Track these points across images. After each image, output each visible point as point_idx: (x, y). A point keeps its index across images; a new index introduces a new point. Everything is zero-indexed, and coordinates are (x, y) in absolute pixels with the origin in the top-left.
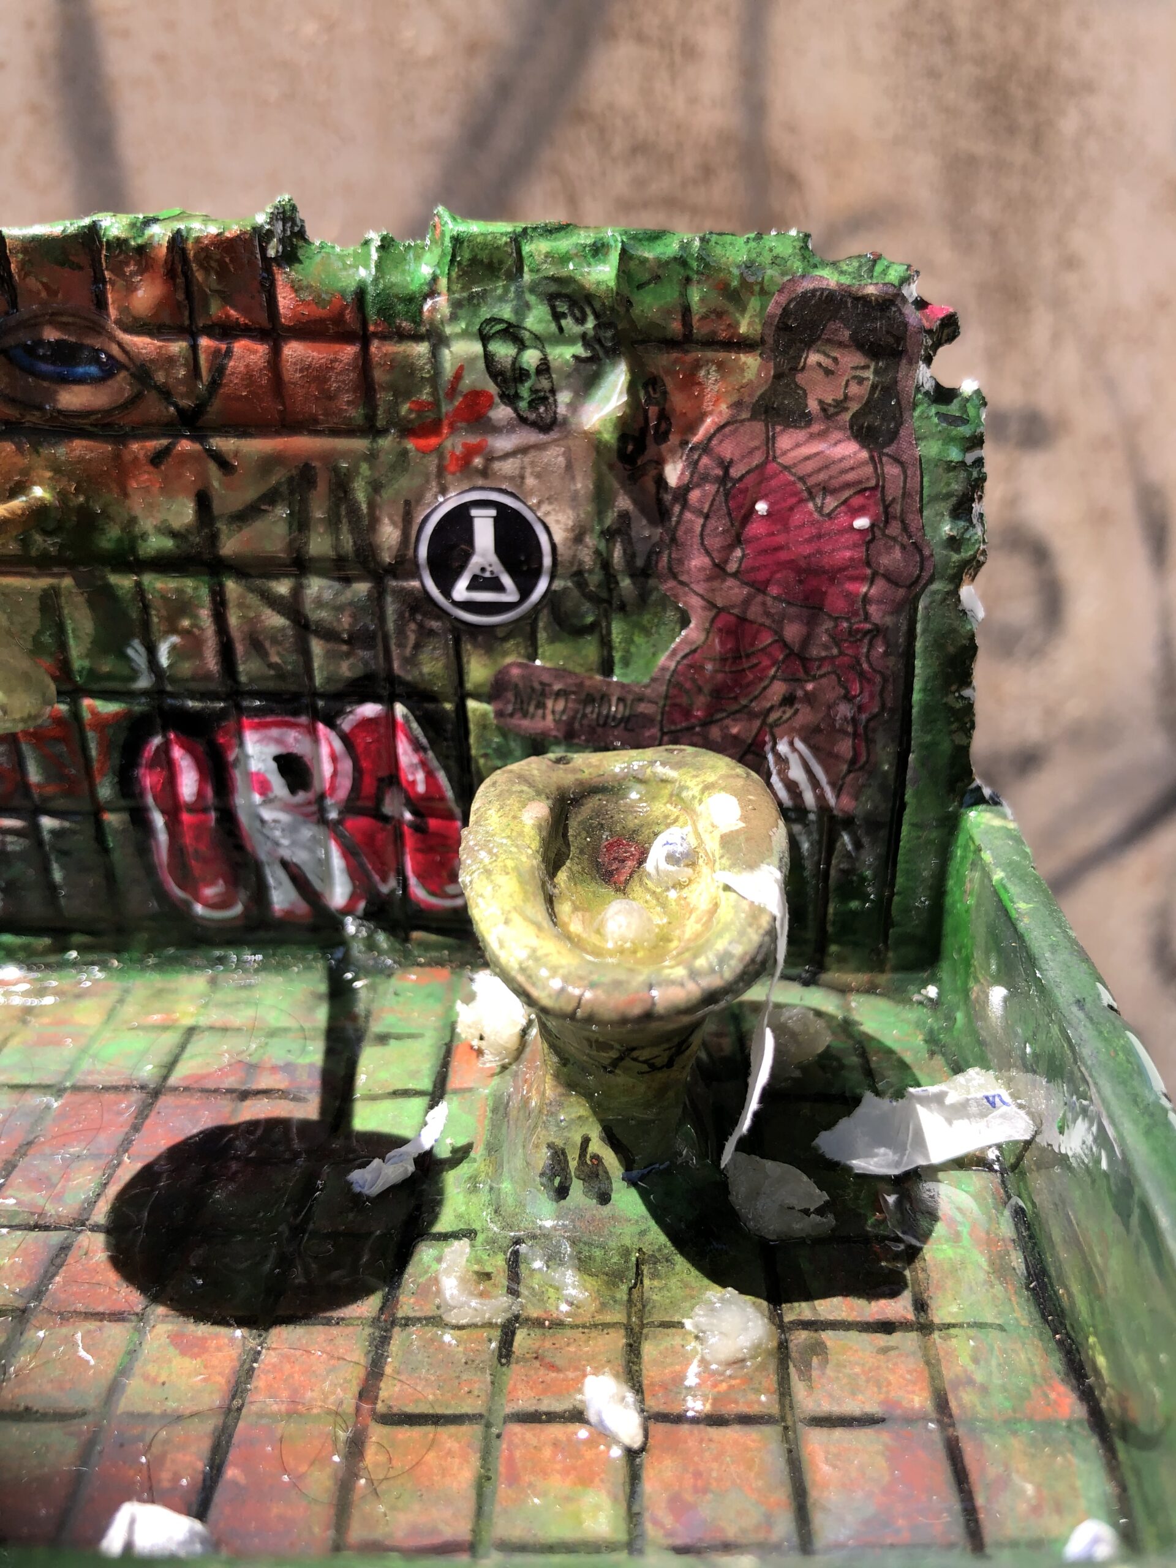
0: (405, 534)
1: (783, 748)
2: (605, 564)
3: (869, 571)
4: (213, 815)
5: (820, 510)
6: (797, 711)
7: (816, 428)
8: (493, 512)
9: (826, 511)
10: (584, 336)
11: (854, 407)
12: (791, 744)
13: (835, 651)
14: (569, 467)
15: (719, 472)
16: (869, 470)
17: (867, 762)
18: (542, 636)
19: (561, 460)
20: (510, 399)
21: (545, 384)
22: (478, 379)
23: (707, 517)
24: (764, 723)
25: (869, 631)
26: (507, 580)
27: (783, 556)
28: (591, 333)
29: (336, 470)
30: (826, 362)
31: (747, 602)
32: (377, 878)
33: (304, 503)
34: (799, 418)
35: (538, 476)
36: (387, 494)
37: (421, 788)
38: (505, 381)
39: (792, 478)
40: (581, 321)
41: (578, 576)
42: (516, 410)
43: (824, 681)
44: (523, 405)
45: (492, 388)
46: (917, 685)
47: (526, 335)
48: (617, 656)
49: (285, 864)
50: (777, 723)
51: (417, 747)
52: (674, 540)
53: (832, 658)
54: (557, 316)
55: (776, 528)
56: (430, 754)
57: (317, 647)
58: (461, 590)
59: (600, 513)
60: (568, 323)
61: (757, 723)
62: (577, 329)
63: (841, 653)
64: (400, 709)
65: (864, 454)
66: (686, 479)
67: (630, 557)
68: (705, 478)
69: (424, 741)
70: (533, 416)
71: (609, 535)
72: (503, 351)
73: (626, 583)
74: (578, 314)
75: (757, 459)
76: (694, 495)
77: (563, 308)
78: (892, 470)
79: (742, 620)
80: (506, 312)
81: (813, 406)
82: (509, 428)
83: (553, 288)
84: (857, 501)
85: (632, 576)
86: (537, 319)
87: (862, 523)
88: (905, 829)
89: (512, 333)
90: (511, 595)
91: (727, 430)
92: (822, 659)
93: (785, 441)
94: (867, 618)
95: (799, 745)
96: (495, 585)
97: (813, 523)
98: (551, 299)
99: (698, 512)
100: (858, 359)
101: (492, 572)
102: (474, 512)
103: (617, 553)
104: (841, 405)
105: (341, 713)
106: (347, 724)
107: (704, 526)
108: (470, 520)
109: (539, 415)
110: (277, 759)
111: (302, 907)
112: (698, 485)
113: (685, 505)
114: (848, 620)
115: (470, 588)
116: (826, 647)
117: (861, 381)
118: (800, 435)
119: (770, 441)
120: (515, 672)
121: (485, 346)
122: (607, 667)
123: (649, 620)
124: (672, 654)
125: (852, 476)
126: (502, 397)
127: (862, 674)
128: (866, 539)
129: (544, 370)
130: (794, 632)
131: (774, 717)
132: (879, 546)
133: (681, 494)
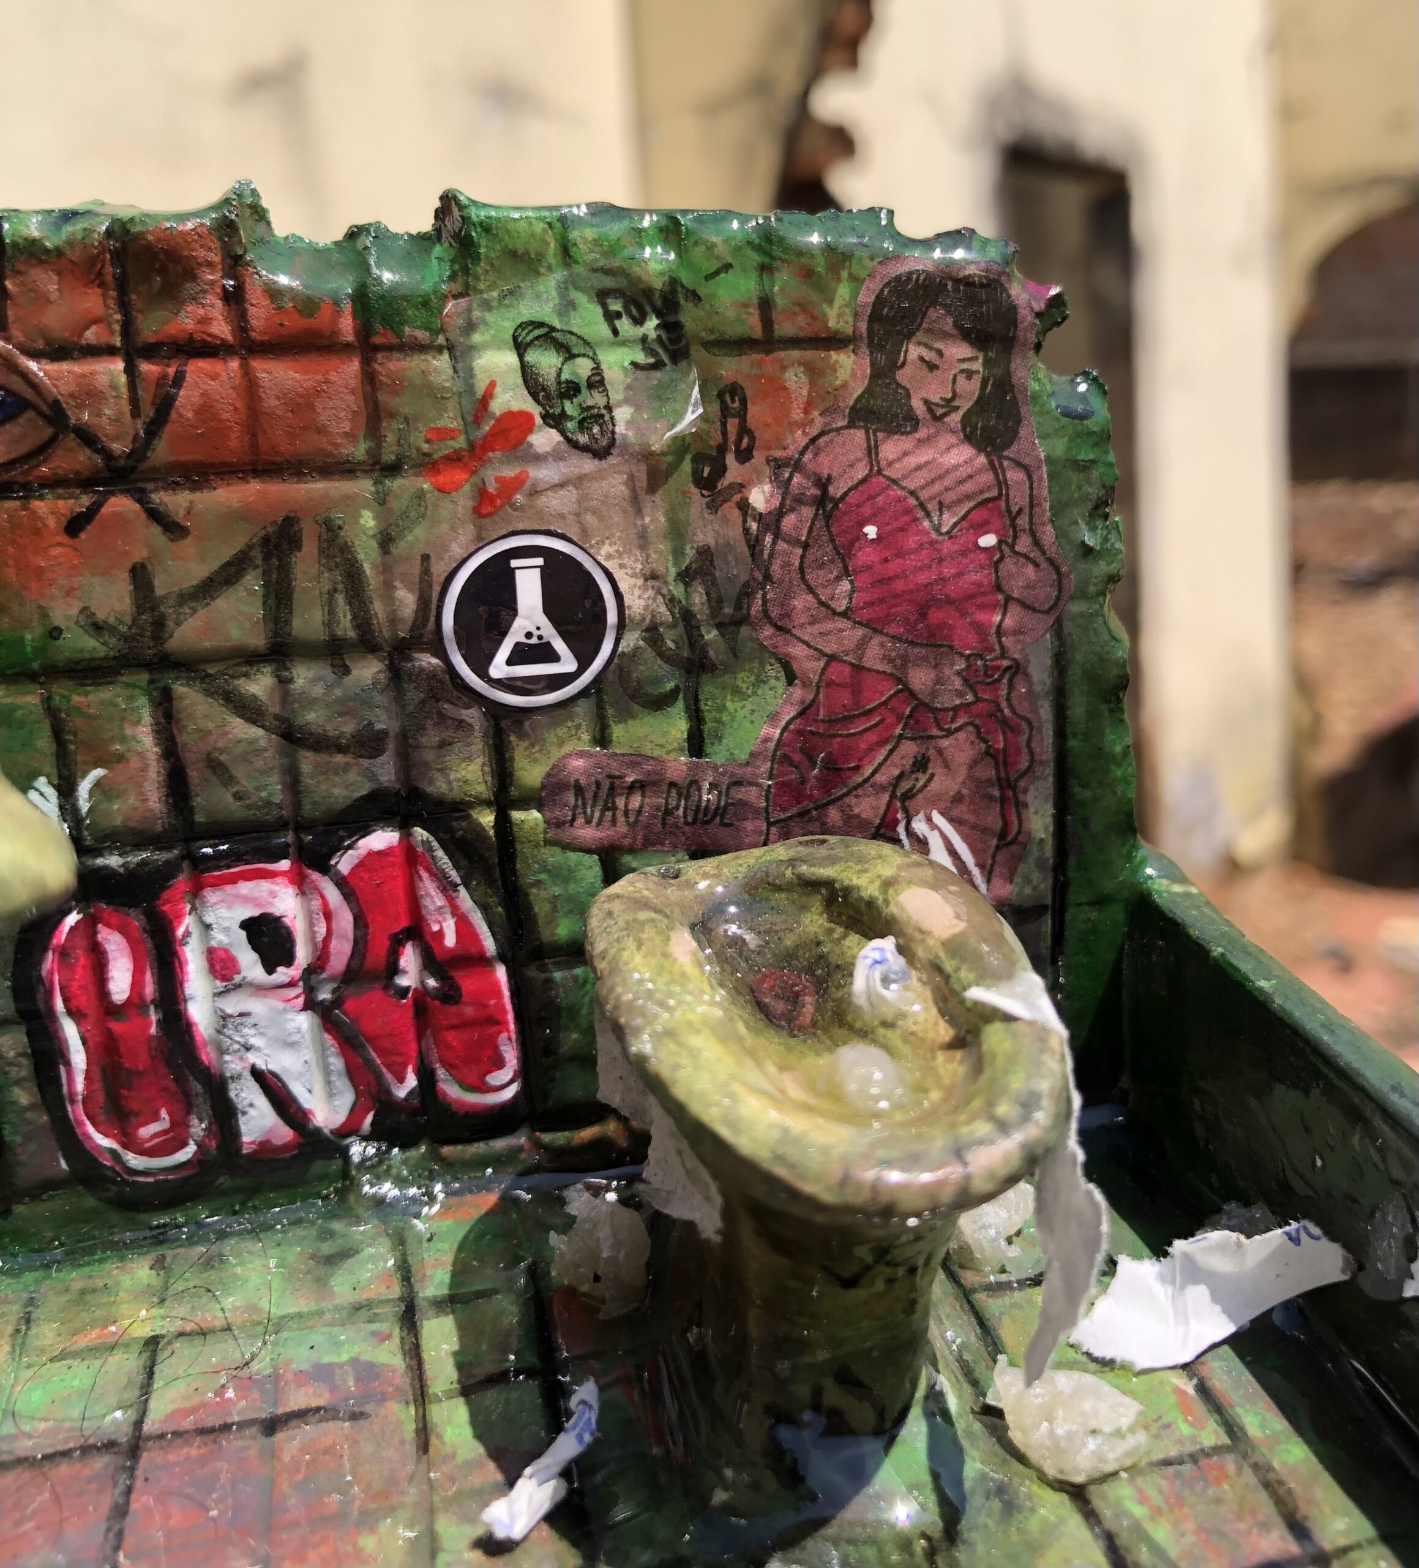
0: (424, 602)
1: (919, 826)
2: (687, 616)
3: (1000, 597)
4: (153, 1016)
5: (937, 529)
6: (932, 775)
7: (922, 433)
8: (540, 561)
9: (944, 529)
10: (644, 339)
11: (966, 405)
12: (929, 820)
13: (970, 698)
14: (633, 498)
15: (815, 492)
16: (988, 477)
17: (1019, 832)
18: (612, 712)
19: (623, 490)
20: (555, 420)
21: (596, 399)
22: (514, 397)
23: (806, 546)
24: (893, 796)
25: (1009, 668)
26: (560, 646)
27: (899, 586)
28: (653, 335)
29: (328, 522)
30: (929, 355)
31: (862, 644)
32: (388, 1076)
34: (904, 421)
35: (595, 511)
36: (400, 548)
37: (450, 940)
38: (548, 397)
39: (903, 493)
40: (639, 321)
41: (652, 633)
42: (562, 432)
43: (961, 736)
45: (535, 410)
48: (709, 727)
49: (258, 1074)
50: (908, 796)
51: (446, 887)
52: (768, 577)
53: (967, 706)
54: (611, 317)
55: (887, 554)
56: (463, 892)
57: (306, 761)
58: (499, 668)
59: (678, 553)
60: (624, 325)
61: (886, 797)
62: (637, 332)
63: (978, 700)
64: (420, 833)
65: (982, 459)
66: (776, 502)
67: (715, 603)
68: (800, 500)
69: (454, 875)
70: (583, 439)
71: (686, 577)
72: (546, 361)
73: (711, 635)
74: (634, 312)
75: (861, 472)
76: (789, 522)
77: (616, 306)
78: (1015, 476)
79: (858, 668)
80: (546, 314)
81: (918, 407)
82: (556, 455)
83: (608, 282)
84: (977, 516)
85: (719, 626)
86: (586, 319)
87: (988, 540)
89: (554, 339)
90: (568, 664)
91: (821, 441)
92: (956, 709)
93: (890, 449)
94: (1004, 654)
95: (937, 818)
96: (546, 654)
97: (932, 543)
98: (602, 296)
99: (794, 542)
100: (964, 350)
101: (540, 637)
102: (514, 563)
103: (698, 599)
104: (950, 404)
105: (338, 848)
106: (345, 863)
107: (803, 557)
108: (511, 573)
109: (592, 437)
110: (246, 925)
111: (284, 1134)
112: (792, 510)
113: (777, 534)
114: (981, 657)
115: (510, 662)
116: (960, 694)
117: (969, 374)
118: (908, 441)
119: (872, 451)
120: (577, 764)
121: (521, 356)
122: (696, 744)
123: (744, 679)
124: (773, 718)
125: (968, 487)
126: (545, 417)
127: (1004, 722)
128: (995, 558)
129: (597, 381)
130: (920, 678)
131: (905, 786)
132: (1009, 565)
133: (772, 521)
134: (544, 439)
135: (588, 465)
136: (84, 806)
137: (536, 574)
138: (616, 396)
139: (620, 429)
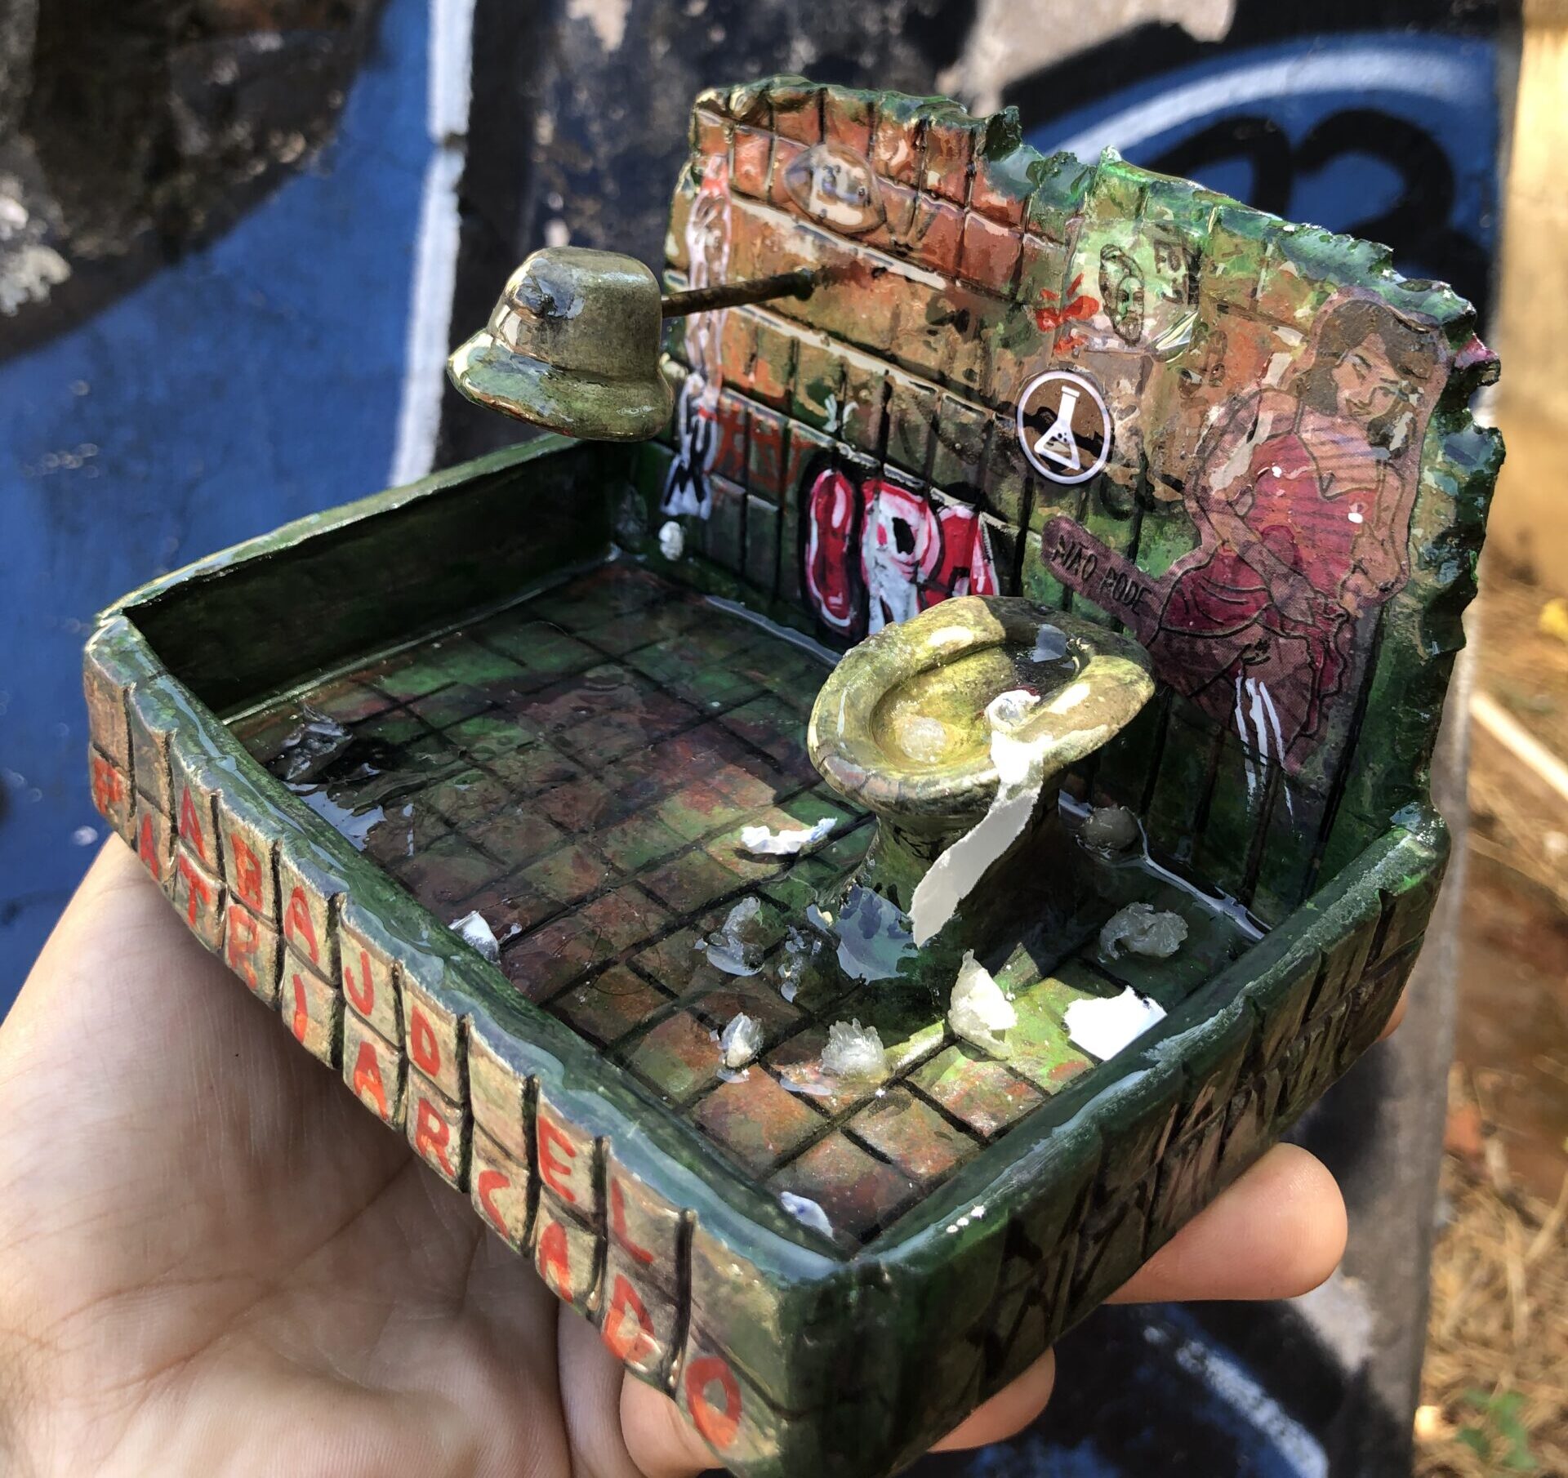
1: (1250, 686)
3: (1352, 562)
4: (847, 542)
5: (1323, 492)
6: (1268, 659)
7: (1338, 420)
8: (1077, 394)
9: (1329, 494)
10: (1175, 281)
11: (1376, 413)
12: (1257, 686)
13: (1310, 621)
15: (1250, 427)
16: (1374, 473)
17: (1316, 733)
18: (1091, 506)
20: (1110, 312)
21: (1135, 307)
22: (1091, 286)
23: (1232, 460)
24: (1240, 657)
25: (1341, 615)
26: (1074, 450)
27: (1283, 519)
28: (1181, 280)
29: (982, 322)
30: (1361, 366)
31: (1248, 545)
34: (1329, 407)
36: (1010, 353)
37: (980, 588)
38: (1110, 295)
39: (1308, 455)
40: (1175, 269)
42: (1113, 321)
43: (1296, 643)
44: (1118, 319)
45: (1101, 301)
47: (1132, 266)
48: (1141, 546)
49: (883, 604)
50: (1249, 662)
51: (985, 556)
52: (1205, 470)
53: (1306, 625)
54: (1159, 259)
55: (1285, 493)
56: (992, 564)
57: (940, 449)
58: (1041, 446)
59: (1155, 426)
60: (1165, 267)
61: (1235, 655)
62: (1170, 274)
63: (1314, 625)
64: (982, 521)
65: (1373, 459)
66: (1225, 422)
68: (1239, 430)
69: (991, 551)
70: (1122, 330)
72: (1114, 272)
73: (1159, 487)
74: (1174, 260)
75: (1284, 427)
76: (1228, 439)
77: (1163, 253)
78: (1393, 481)
79: (1241, 559)
80: (1123, 243)
81: (1341, 400)
82: (1105, 333)
83: (1163, 237)
84: (1355, 497)
86: (1144, 255)
87: (1356, 518)
89: (1122, 259)
90: (1075, 463)
91: (1267, 394)
92: (1298, 623)
93: (1312, 421)
94: (1342, 602)
95: (1263, 689)
96: (1065, 450)
97: (1317, 503)
98: (1157, 244)
99: (1228, 454)
100: (1389, 374)
101: (1066, 440)
102: (1064, 389)
104: (1364, 409)
105: (943, 505)
106: (944, 514)
107: (1228, 467)
108: (1060, 394)
109: (1128, 330)
110: (895, 520)
112: (1235, 434)
113: (1221, 445)
114: (1326, 597)
115: (1048, 446)
116: (1303, 614)
117: (1387, 392)
118: (1326, 421)
119: (1298, 416)
120: (1067, 526)
121: (1102, 264)
122: (1132, 551)
123: (1170, 529)
124: (1181, 563)
125: (1357, 473)
126: (1106, 307)
127: (1327, 651)
128: (1358, 532)
129: (1139, 298)
130: (1280, 591)
131: (1249, 655)
132: (1365, 544)
134: (1101, 321)
136: (846, 418)
137: (1073, 401)
138: (1149, 310)
139: (1146, 332)
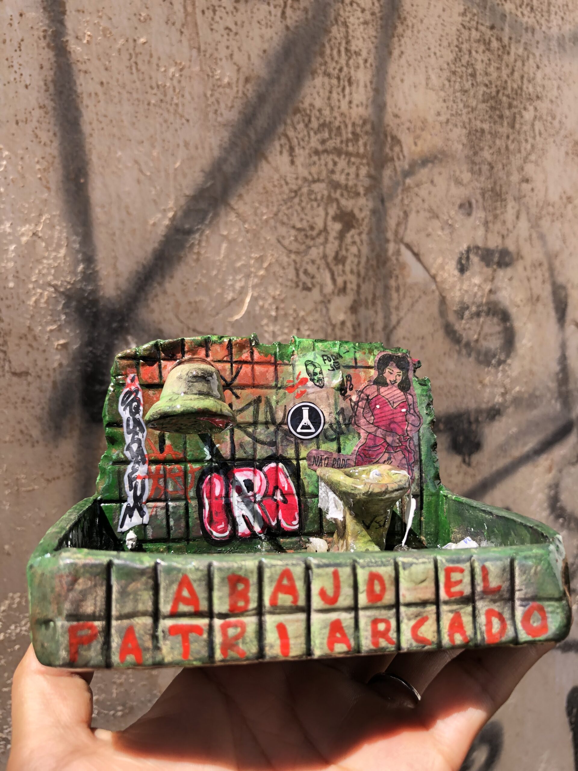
0: (285, 415)
2: (338, 422)
3: (407, 423)
4: (224, 500)
6: (392, 461)
7: (389, 387)
8: (308, 408)
9: (394, 407)
10: (331, 365)
11: (398, 382)
13: (400, 444)
14: (328, 397)
15: (366, 398)
16: (404, 397)
17: (412, 477)
18: (321, 442)
19: (325, 395)
20: (312, 380)
21: (321, 376)
22: (304, 375)
23: (364, 409)
25: (409, 438)
26: (311, 426)
27: (384, 418)
28: (333, 364)
29: (267, 398)
30: (390, 371)
31: (376, 431)
32: (271, 520)
33: (258, 406)
34: (385, 384)
35: (319, 399)
36: (280, 404)
37: (286, 489)
38: (311, 375)
39: (385, 399)
40: (330, 361)
41: (331, 426)
42: (314, 382)
43: (398, 453)
44: (316, 381)
45: (309, 378)
46: (423, 453)
47: (316, 364)
48: (342, 447)
49: (244, 517)
51: (285, 476)
52: (356, 415)
53: (400, 446)
54: (324, 360)
55: (382, 412)
56: (289, 478)
57: (259, 446)
58: (299, 430)
59: (336, 409)
60: (327, 362)
62: (329, 363)
63: (402, 445)
64: (281, 465)
65: (402, 393)
66: (358, 399)
67: (344, 420)
68: (363, 399)
69: (287, 474)
70: (318, 384)
71: (338, 414)
72: (311, 368)
73: (343, 426)
74: (329, 359)
75: (376, 394)
76: (360, 404)
77: (325, 358)
78: (410, 397)
79: (375, 436)
80: (311, 359)
81: (388, 381)
83: (324, 353)
84: (402, 405)
85: (345, 425)
86: (319, 360)
87: (404, 410)
88: (425, 497)
89: (313, 364)
90: (313, 430)
91: (367, 387)
92: (397, 447)
93: (382, 389)
94: (408, 435)
96: (308, 427)
97: (391, 410)
98: (323, 356)
99: (362, 408)
100: (398, 370)
101: (308, 424)
102: (303, 408)
103: (341, 419)
104: (395, 382)
105: (264, 466)
106: (265, 469)
107: (363, 411)
108: (302, 410)
109: (320, 384)
110: (245, 481)
111: (248, 532)
112: (361, 401)
113: (358, 406)
114: (403, 435)
115: (301, 429)
116: (398, 443)
117: (399, 375)
118: (386, 388)
119: (378, 390)
120: (314, 452)
121: (306, 367)
122: (339, 450)
123: (350, 437)
124: (357, 446)
125: (400, 399)
126: (311, 379)
127: (408, 451)
128: (405, 414)
129: (321, 373)
130: (389, 439)
132: (409, 416)
133: (357, 403)
134: (310, 383)
135: (319, 389)
137: (307, 411)
138: (325, 375)
139: (325, 382)
